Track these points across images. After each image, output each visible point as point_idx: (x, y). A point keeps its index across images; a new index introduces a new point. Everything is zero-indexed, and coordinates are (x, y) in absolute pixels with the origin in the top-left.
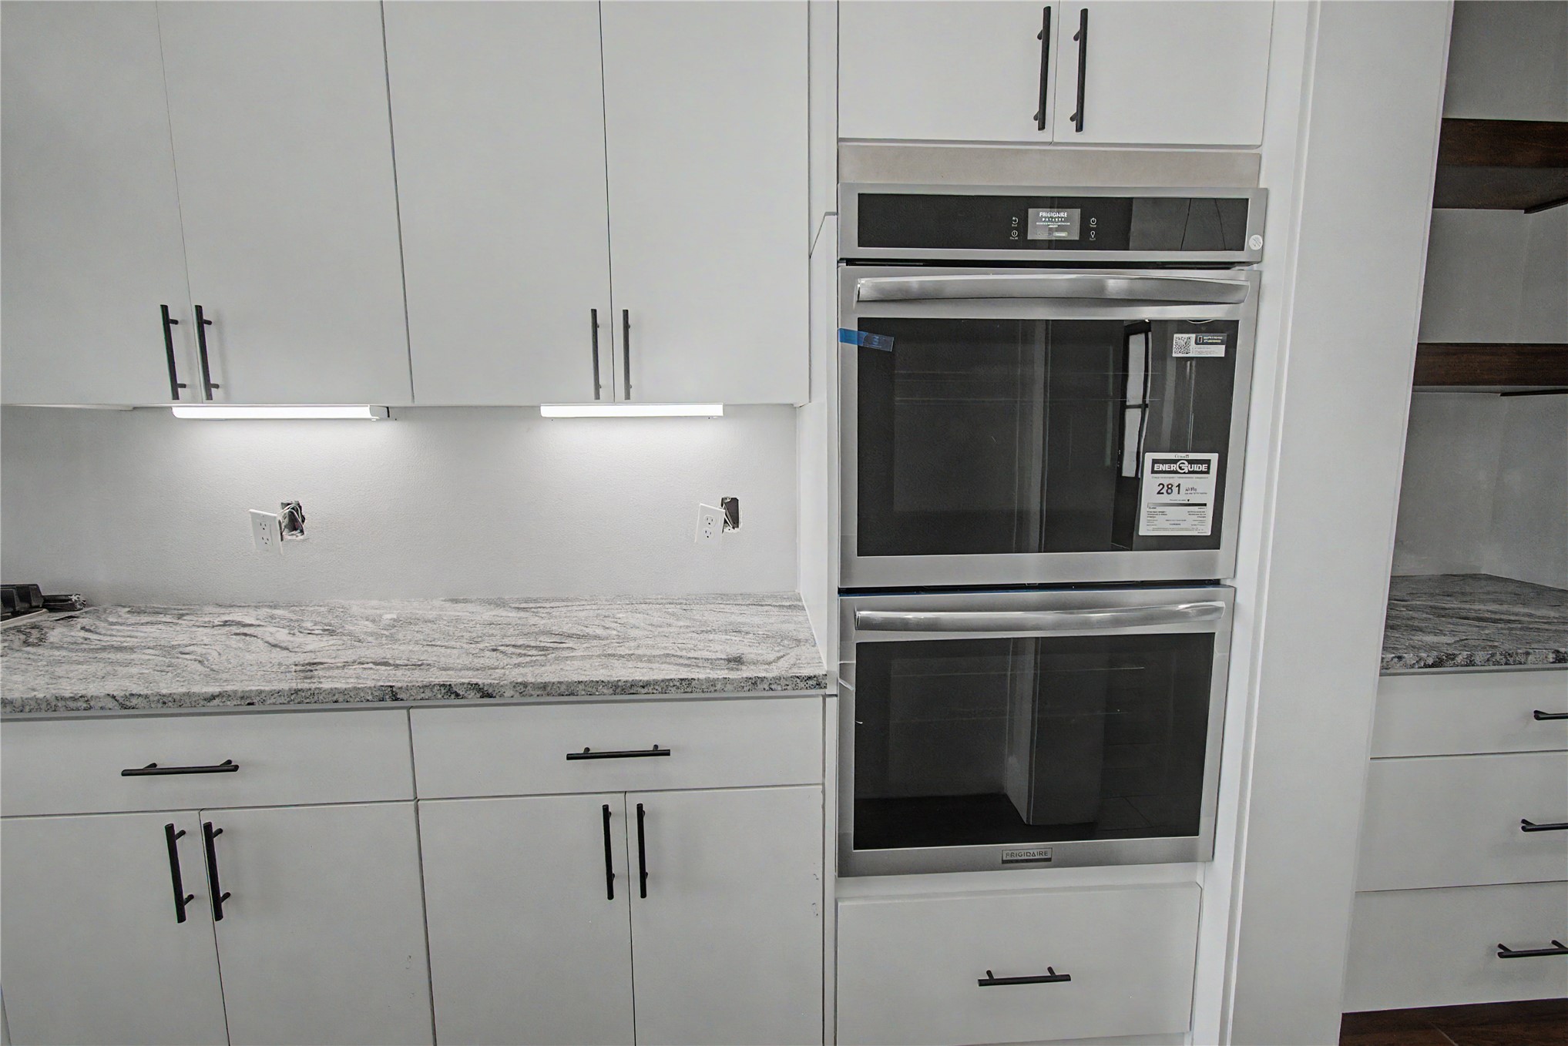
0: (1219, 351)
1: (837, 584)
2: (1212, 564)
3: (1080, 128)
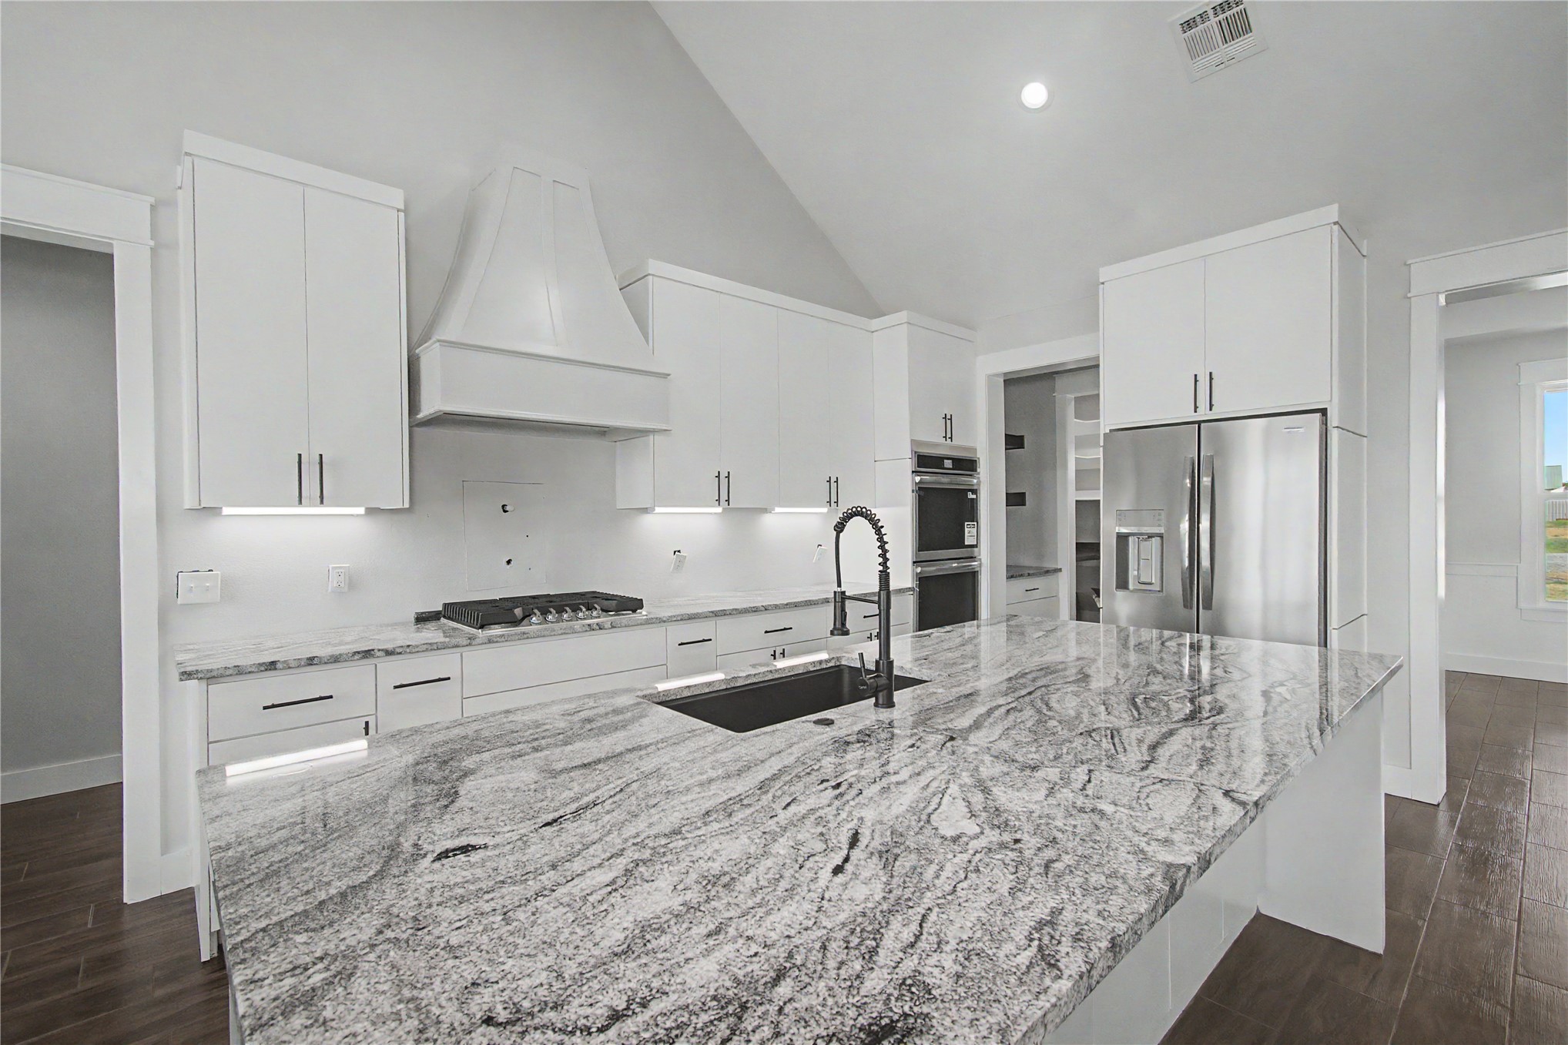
0: (975, 497)
1: (913, 560)
3: (945, 440)
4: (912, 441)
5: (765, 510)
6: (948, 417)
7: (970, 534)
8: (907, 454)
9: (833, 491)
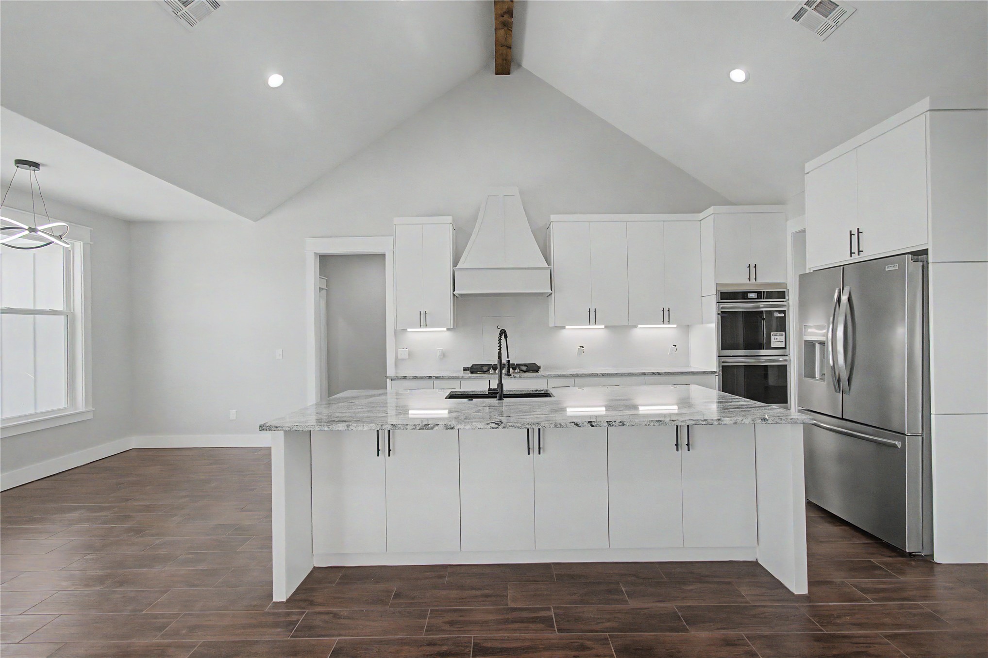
0: (783, 315)
1: (717, 355)
2: (786, 352)
3: (750, 281)
4: (716, 285)
5: (635, 327)
6: (752, 266)
7: (777, 340)
8: (714, 292)
9: (666, 316)
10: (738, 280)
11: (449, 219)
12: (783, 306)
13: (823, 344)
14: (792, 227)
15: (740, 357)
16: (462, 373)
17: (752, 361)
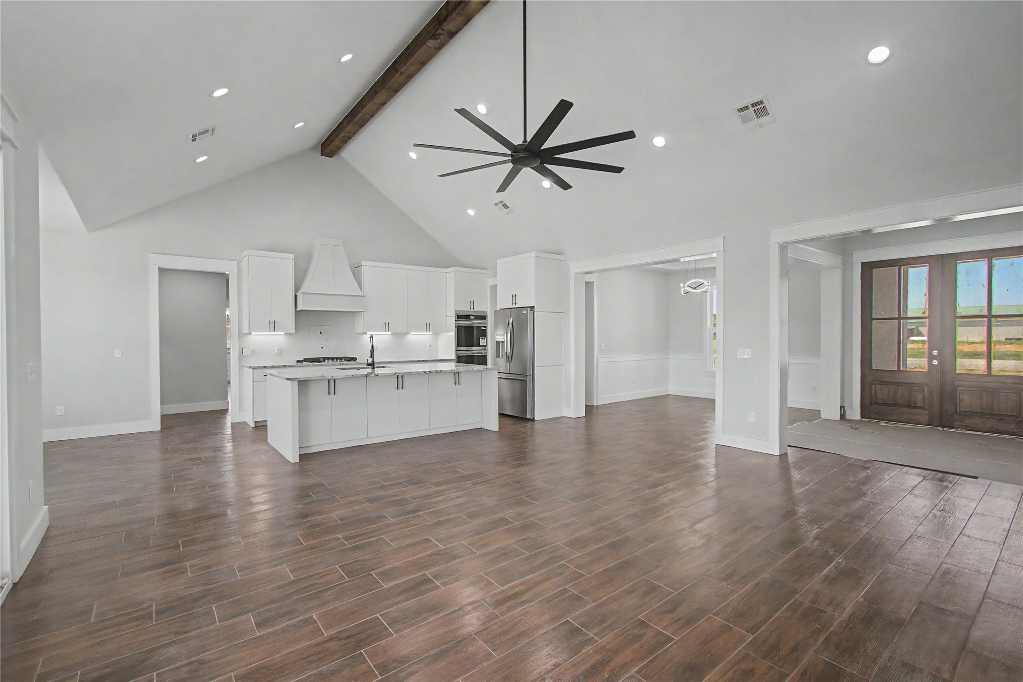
4: (456, 311)
5: (408, 334)
6: (472, 301)
7: (482, 342)
8: (454, 315)
9: (428, 327)
10: (465, 309)
11: (292, 256)
12: (485, 323)
13: (503, 342)
14: (490, 282)
15: (465, 351)
16: (295, 364)
17: (469, 353)
